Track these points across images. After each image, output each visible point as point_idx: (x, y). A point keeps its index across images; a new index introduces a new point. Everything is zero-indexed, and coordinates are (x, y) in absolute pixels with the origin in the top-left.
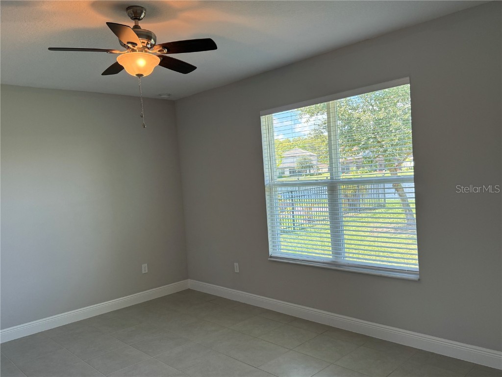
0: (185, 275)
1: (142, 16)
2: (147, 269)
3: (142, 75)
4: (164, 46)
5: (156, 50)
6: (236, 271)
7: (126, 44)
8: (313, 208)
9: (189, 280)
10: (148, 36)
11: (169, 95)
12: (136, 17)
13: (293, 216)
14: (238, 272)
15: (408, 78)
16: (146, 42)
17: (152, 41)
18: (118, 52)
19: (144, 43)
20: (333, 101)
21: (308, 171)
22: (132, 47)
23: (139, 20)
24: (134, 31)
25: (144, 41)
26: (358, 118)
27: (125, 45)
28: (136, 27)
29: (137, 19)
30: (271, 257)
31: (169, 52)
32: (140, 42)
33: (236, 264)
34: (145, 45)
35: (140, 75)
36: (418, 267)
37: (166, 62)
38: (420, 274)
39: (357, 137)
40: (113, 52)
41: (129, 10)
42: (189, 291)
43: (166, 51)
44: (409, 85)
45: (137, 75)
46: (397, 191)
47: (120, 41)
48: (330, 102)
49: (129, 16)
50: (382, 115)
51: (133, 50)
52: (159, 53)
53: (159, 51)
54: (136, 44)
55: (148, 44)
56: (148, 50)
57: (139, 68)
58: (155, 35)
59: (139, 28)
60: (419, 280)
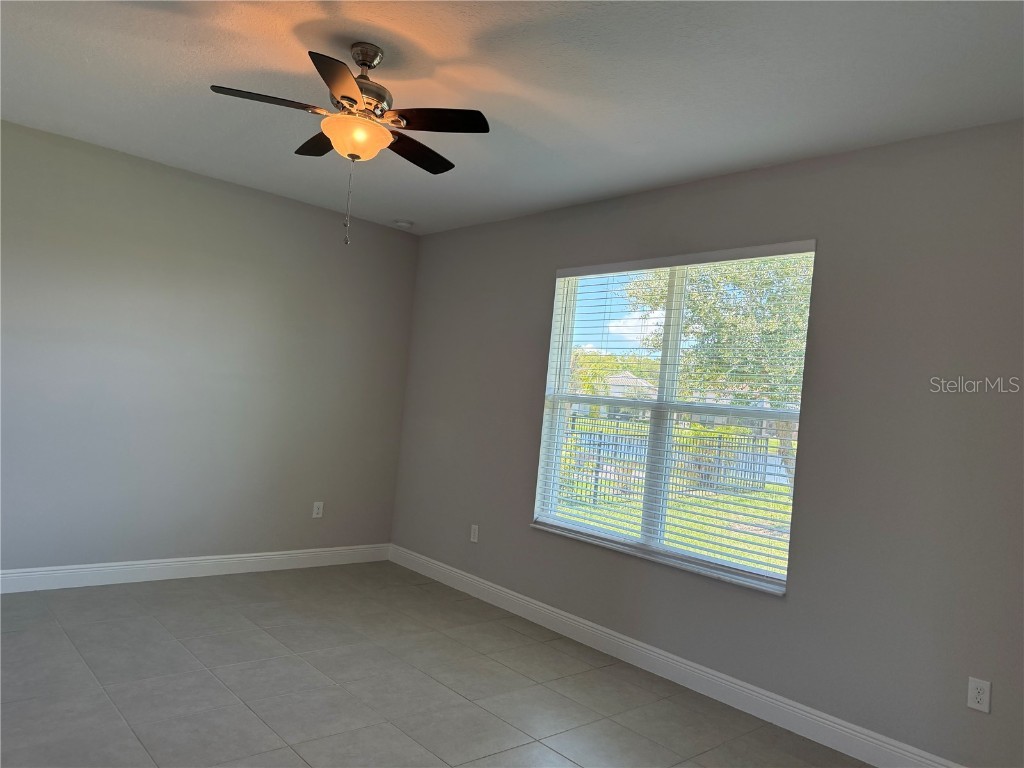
0: (386, 534)
1: (376, 62)
2: (321, 510)
3: (358, 157)
4: (403, 114)
5: (389, 117)
6: (472, 540)
7: (339, 99)
8: (633, 472)
9: (391, 545)
10: (380, 95)
11: (412, 223)
12: (365, 62)
13: (597, 479)
14: (476, 541)
15: (813, 242)
16: (374, 103)
17: (385, 105)
18: (324, 113)
19: (371, 104)
20: (681, 267)
21: (641, 414)
22: (348, 106)
23: (370, 67)
24: (358, 83)
25: (370, 101)
26: (733, 325)
27: (338, 102)
28: (362, 77)
29: (366, 65)
30: (536, 522)
31: (409, 127)
32: (363, 101)
33: (475, 527)
34: (372, 108)
35: (354, 157)
36: (786, 573)
37: (402, 146)
38: (786, 586)
39: (727, 355)
40: (318, 111)
41: (355, 49)
42: (387, 563)
43: (403, 123)
44: (813, 254)
45: (350, 155)
46: (786, 463)
47: (332, 97)
48: (677, 268)
49: (354, 59)
50: (774, 325)
51: (350, 113)
52: (394, 127)
53: (393, 122)
54: (356, 102)
55: (376, 107)
56: (375, 118)
57: (354, 144)
58: (390, 96)
59: (366, 78)
60: (784, 595)
